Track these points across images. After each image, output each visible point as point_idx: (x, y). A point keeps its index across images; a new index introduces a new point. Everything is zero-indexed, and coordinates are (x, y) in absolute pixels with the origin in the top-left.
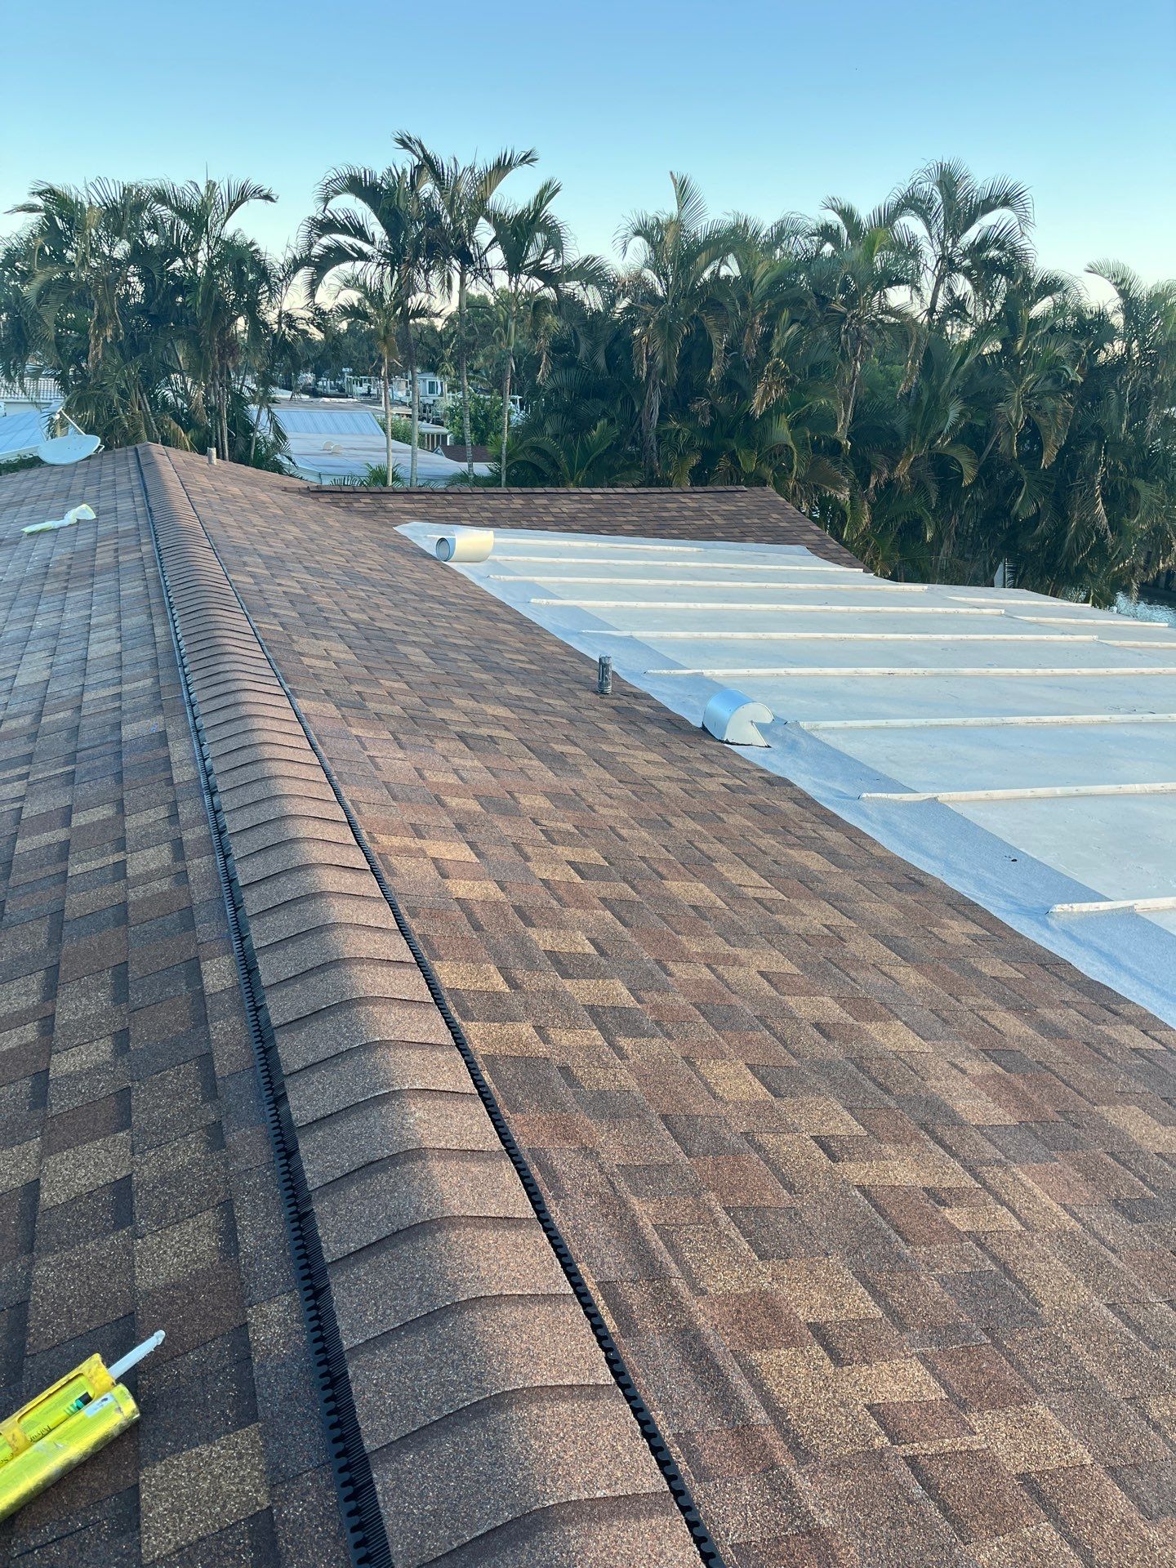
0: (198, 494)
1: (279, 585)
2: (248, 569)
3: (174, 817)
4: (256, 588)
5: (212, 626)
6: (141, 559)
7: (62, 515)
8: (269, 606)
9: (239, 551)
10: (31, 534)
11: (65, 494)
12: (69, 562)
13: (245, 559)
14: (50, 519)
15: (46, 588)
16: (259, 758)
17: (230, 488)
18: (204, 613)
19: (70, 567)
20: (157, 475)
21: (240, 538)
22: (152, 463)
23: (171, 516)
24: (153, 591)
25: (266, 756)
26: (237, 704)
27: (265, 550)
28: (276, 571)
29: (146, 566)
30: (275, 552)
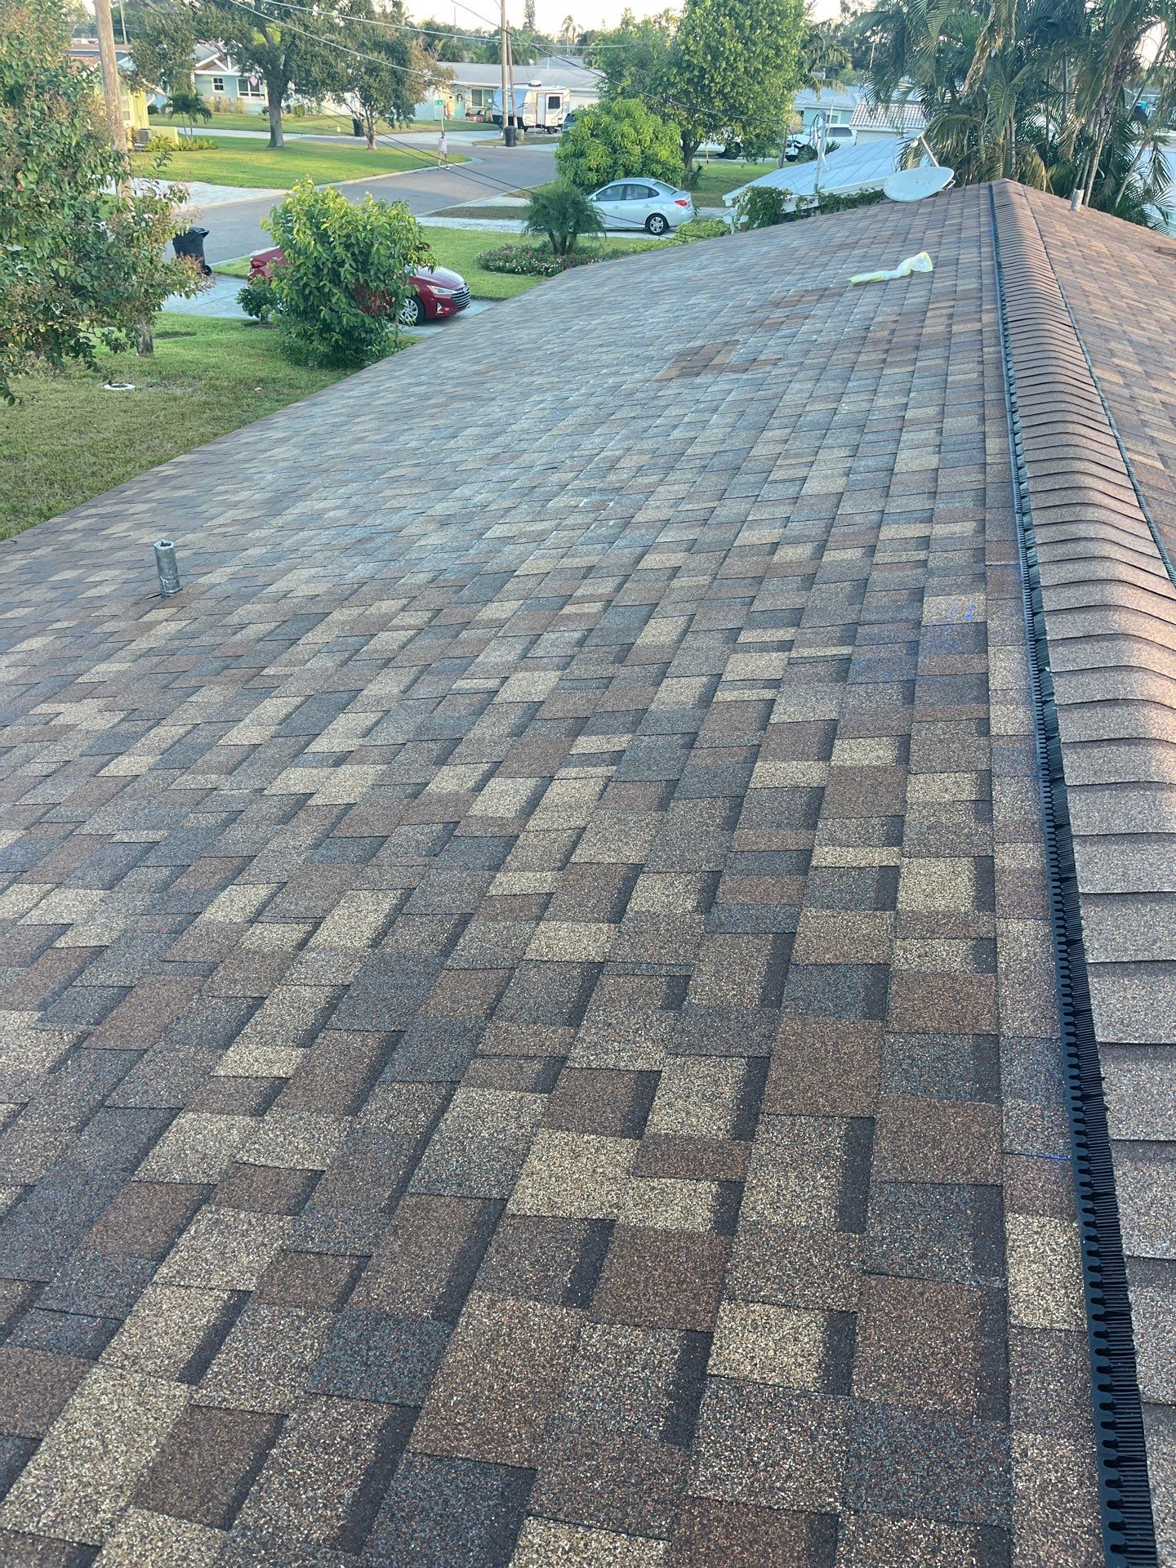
0: (1056, 247)
1: (1156, 390)
2: (1116, 361)
4: (1126, 392)
6: (980, 331)
7: (896, 263)
10: (858, 285)
11: (902, 239)
12: (893, 326)
14: (881, 268)
15: (863, 358)
17: (1094, 243)
19: (893, 332)
20: (1013, 221)
22: (1008, 205)
23: (1025, 275)
24: (990, 382)
26: (1106, 607)
27: (1136, 334)
28: (1151, 369)
29: (985, 342)
30: (1149, 339)
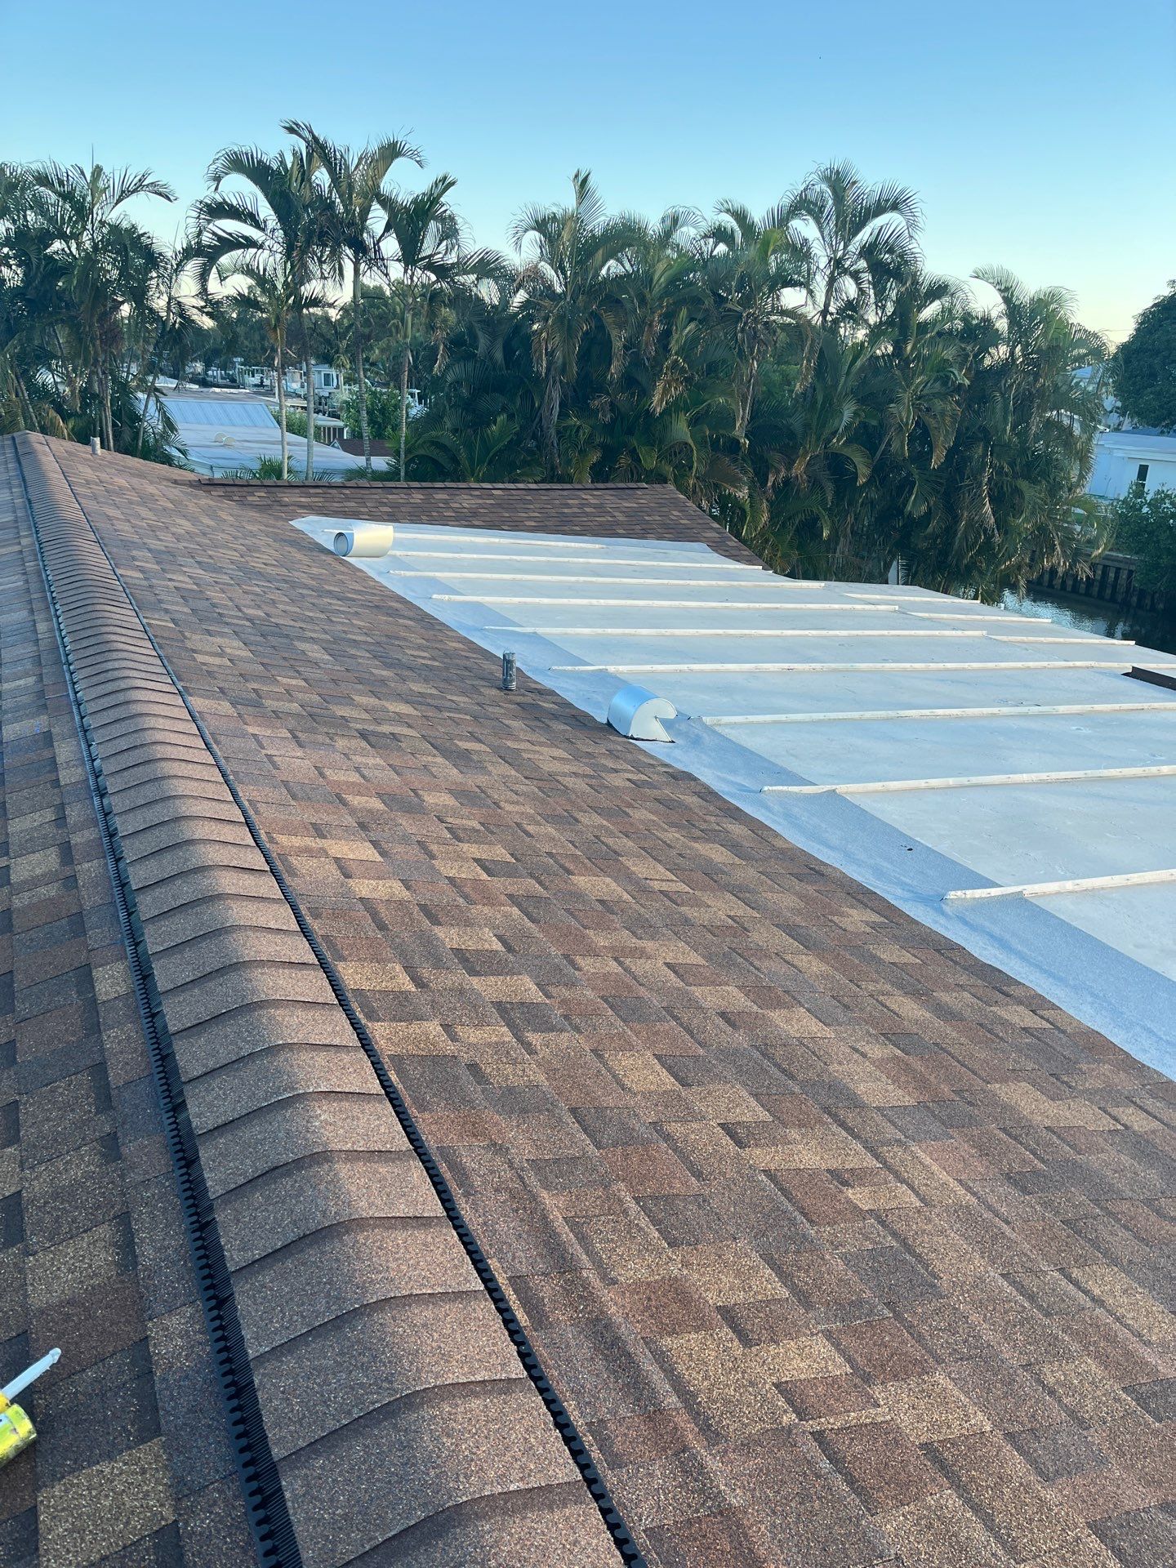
0: (82, 485)
1: (170, 580)
2: (137, 563)
3: (61, 820)
4: (145, 583)
5: (99, 622)
6: (21, 552)
8: (160, 601)
9: (127, 545)
13: (134, 553)
16: (151, 758)
17: (116, 479)
18: (90, 608)
20: (37, 465)
21: (127, 532)
22: (31, 453)
23: (52, 507)
24: (33, 586)
25: (159, 756)
26: (128, 702)
27: (153, 543)
28: (167, 567)
29: (26, 560)
30: (166, 547)
